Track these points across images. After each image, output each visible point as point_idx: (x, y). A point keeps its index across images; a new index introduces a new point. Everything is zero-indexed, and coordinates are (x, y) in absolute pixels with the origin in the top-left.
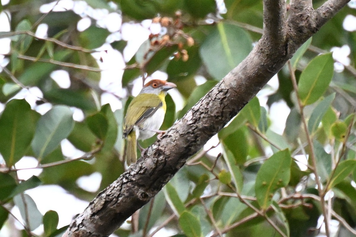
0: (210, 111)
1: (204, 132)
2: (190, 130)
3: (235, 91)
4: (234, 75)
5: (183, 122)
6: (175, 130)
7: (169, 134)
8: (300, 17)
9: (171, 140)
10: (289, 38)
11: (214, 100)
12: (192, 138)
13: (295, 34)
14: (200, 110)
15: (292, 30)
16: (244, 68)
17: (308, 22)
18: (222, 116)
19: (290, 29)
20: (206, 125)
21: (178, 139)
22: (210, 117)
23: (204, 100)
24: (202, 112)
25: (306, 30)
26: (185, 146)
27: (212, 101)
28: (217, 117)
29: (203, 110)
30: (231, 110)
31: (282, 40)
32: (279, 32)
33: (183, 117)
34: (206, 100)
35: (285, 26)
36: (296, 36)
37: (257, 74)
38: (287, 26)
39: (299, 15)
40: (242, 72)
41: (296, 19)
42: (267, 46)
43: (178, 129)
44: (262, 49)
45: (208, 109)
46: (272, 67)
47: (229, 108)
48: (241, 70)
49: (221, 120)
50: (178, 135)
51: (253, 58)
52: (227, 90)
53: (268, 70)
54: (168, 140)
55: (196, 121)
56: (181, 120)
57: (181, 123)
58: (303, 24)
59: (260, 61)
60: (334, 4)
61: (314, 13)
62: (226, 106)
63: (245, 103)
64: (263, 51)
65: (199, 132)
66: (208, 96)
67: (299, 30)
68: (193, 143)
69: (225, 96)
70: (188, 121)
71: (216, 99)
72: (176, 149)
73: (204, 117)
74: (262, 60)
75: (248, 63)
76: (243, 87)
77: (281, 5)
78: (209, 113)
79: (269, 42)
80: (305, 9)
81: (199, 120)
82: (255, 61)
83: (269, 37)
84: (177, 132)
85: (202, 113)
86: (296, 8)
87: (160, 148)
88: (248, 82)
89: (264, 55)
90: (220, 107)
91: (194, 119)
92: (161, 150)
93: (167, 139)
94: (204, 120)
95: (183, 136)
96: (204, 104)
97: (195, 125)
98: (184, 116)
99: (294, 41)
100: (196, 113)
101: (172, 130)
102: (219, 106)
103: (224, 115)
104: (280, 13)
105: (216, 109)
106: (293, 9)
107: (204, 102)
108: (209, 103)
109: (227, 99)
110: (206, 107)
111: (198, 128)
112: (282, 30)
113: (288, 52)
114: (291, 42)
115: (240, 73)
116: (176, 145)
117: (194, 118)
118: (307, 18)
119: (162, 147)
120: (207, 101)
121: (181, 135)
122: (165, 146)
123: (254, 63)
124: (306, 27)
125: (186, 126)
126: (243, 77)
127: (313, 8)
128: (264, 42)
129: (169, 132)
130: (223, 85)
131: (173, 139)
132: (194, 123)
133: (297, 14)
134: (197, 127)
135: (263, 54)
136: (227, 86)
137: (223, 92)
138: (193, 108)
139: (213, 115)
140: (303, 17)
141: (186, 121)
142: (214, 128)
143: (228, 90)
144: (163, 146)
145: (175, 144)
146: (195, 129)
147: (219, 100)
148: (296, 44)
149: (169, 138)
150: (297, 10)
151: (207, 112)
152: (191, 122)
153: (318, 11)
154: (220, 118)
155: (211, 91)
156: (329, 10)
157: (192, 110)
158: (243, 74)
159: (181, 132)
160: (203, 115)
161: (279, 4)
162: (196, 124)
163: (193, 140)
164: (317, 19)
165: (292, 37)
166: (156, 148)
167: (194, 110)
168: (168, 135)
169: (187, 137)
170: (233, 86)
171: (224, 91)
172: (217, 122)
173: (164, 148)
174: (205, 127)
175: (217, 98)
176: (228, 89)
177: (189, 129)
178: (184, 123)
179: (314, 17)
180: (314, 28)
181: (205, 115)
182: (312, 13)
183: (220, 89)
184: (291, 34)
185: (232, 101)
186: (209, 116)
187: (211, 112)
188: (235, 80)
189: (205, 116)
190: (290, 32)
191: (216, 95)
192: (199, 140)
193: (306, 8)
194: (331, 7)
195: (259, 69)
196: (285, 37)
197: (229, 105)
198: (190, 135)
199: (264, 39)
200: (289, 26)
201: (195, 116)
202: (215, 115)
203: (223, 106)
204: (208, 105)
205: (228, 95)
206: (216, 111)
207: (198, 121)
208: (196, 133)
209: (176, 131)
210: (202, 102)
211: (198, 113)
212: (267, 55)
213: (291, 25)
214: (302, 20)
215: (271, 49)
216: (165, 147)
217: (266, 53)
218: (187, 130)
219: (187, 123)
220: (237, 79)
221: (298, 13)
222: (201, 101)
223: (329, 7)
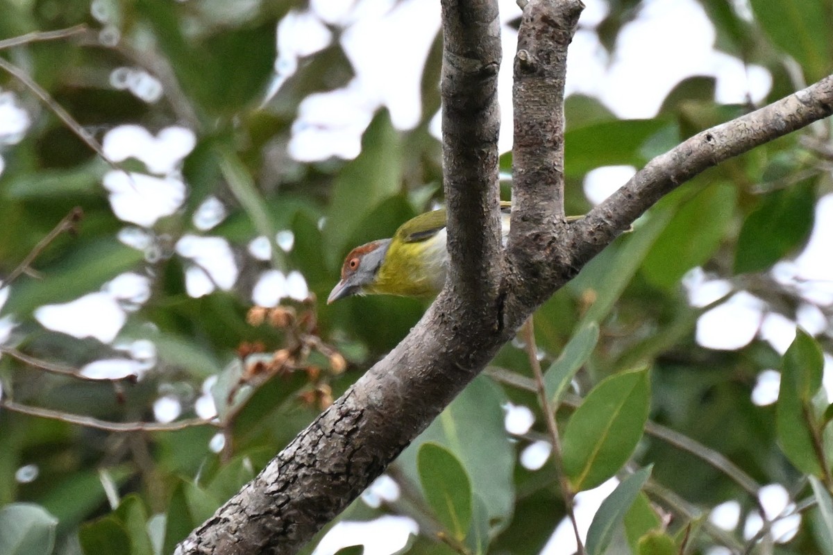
0: (321, 461)
1: (305, 512)
2: (273, 507)
3: (380, 414)
4: (376, 376)
5: (255, 487)
6: (237, 506)
7: (224, 516)
8: (535, 240)
9: (228, 529)
10: (506, 289)
11: (330, 436)
12: (278, 526)
13: (522, 279)
14: (297, 459)
15: (515, 272)
16: (400, 360)
17: (553, 251)
18: (348, 474)
19: (511, 269)
20: (310, 495)
21: (244, 528)
22: (319, 475)
23: (307, 436)
24: (301, 462)
25: (548, 271)
26: (260, 544)
27: (324, 437)
28: (335, 476)
29: (302, 458)
30: (370, 460)
31: (489, 294)
32: (483, 274)
33: (258, 477)
34: (310, 437)
35: (498, 259)
36: (524, 284)
37: (430, 374)
38: (502, 260)
39: (531, 235)
40: (396, 369)
41: (525, 246)
42: (456, 308)
43: (245, 504)
44: (443, 315)
45: (314, 455)
46: (467, 357)
47: (363, 454)
49: (346, 483)
50: (243, 518)
51: (423, 336)
52: (359, 412)
53: (457, 364)
54: (220, 528)
55: (286, 485)
56: (253, 483)
57: (251, 489)
58: (541, 256)
59: (438, 343)
60: (615, 210)
61: (568, 231)
62: (358, 449)
63: (402, 443)
64: (445, 319)
65: (291, 512)
66: (315, 426)
68: (281, 538)
69: (355, 426)
70: (267, 485)
71: (334, 433)
72: (238, 551)
73: (305, 476)
74: (443, 341)
75: (410, 349)
76: (397, 406)
77: (487, 207)
78: (317, 466)
79: (460, 297)
80: (545, 221)
81: (293, 482)
82: (426, 344)
83: (458, 285)
84: (243, 511)
85: (301, 466)
86: (524, 219)
87: (202, 548)
88: (410, 394)
89: (447, 329)
90: (344, 450)
91: (282, 481)
92: (203, 552)
93: (217, 528)
94: (306, 483)
96: (307, 444)
97: (283, 495)
98: (260, 474)
99: (518, 298)
100: (288, 467)
101: (230, 508)
102: (342, 450)
103: (352, 471)
104: (486, 227)
105: (333, 456)
106: (520, 221)
107: (307, 441)
108: (318, 443)
109: (359, 432)
110: (310, 452)
111: (291, 501)
112: (491, 270)
113: (506, 322)
114: (511, 299)
115: (391, 373)
116: (238, 542)
117: (283, 477)
118: (550, 243)
119: (205, 545)
120: (313, 437)
121: (250, 518)
122: (213, 543)
123: (423, 348)
124: (549, 265)
125: (262, 496)
126: (398, 381)
128: (449, 297)
129: (222, 511)
130: (350, 400)
131: (231, 528)
132: (282, 490)
133: (528, 234)
134: (288, 500)
136: (361, 402)
137: (350, 415)
138: (280, 454)
139: (326, 470)
140: (541, 240)
141: (262, 486)
142: (329, 503)
143: (362, 411)
144: (209, 544)
145: (236, 539)
146: (283, 505)
147: (342, 436)
148: (524, 304)
149: (223, 525)
150: (528, 223)
151: (312, 463)
152: (275, 487)
153: (578, 226)
154: (343, 479)
155: (323, 414)
156: (602, 224)
157: (277, 459)
158: (398, 374)
159: (250, 512)
160: (303, 471)
161: (483, 206)
162: (288, 492)
163: (277, 529)
164: (573, 246)
165: (514, 287)
166: (192, 549)
167: (283, 460)
168: (220, 518)
169: (266, 523)
170: (375, 402)
171: (353, 413)
172: (335, 487)
173: (211, 549)
174: (308, 499)
175: (337, 430)
176: (362, 408)
177: (270, 503)
178: (259, 489)
179: (566, 240)
180: (568, 267)
181: (307, 470)
182: (564, 231)
183: (344, 409)
184: (512, 279)
185: (371, 437)
186: (318, 472)
187: (323, 464)
188: (380, 388)
189: (307, 473)
190: (510, 274)
191: (335, 425)
192: (294, 529)
193: (547, 219)
194: (609, 218)
195: (435, 362)
196: (497, 287)
197: (364, 447)
198: (273, 517)
199: (449, 291)
200: (507, 260)
201: (284, 474)
202: (333, 470)
203: (352, 449)
204: (316, 448)
205: (362, 424)
206: (334, 461)
207: (291, 485)
208: (286, 515)
209: (238, 509)
210: (302, 440)
211: (291, 467)
212: (455, 328)
213: (513, 259)
214: (539, 248)
215: (464, 315)
216: (214, 547)
217: (453, 325)
218: (265, 507)
219: (266, 489)
220: (384, 385)
221: (530, 229)
222: (300, 438)
223: (603, 217)
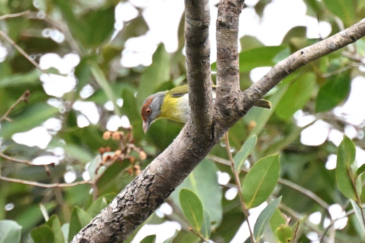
1: (130, 221)
2: (115, 219)
3: (162, 178)
4: (159, 161)
6: (100, 219)
7: (94, 223)
8: (227, 99)
9: (96, 229)
10: (215, 121)
11: (140, 187)
13: (222, 117)
14: (126, 198)
15: (219, 113)
16: (170, 153)
17: (235, 104)
19: (217, 112)
20: (131, 213)
21: (103, 228)
22: (135, 204)
23: (130, 187)
25: (233, 113)
26: (110, 235)
27: (137, 188)
28: (142, 205)
29: (128, 197)
30: (157, 197)
31: (208, 123)
32: (205, 115)
35: (211, 108)
36: (222, 119)
37: (183, 159)
38: (213, 109)
39: (226, 97)
40: (168, 157)
41: (223, 102)
42: (193, 130)
43: (103, 218)
44: (188, 133)
45: (133, 196)
46: (199, 151)
47: (154, 194)
48: (167, 156)
49: (147, 207)
50: (103, 224)
51: (179, 142)
52: (152, 176)
53: (195, 155)
54: (93, 229)
55: (121, 209)
56: (106, 208)
58: (230, 106)
59: (186, 145)
60: (262, 85)
61: (242, 95)
62: (153, 192)
63: (171, 189)
64: (189, 135)
65: (124, 221)
66: (133, 183)
67: (226, 113)
68: (119, 232)
69: (150, 183)
70: (113, 209)
71: (141, 186)
72: (101, 238)
73: (129, 205)
74: (188, 144)
75: (174, 149)
76: (169, 173)
77: (206, 86)
78: (134, 201)
79: (195, 125)
80: (232, 91)
81: (124, 208)
82: (181, 146)
83: (194, 120)
84: (102, 221)
85: (127, 200)
86: (222, 90)
87: (85, 237)
88: (174, 168)
91: (119, 207)
92: (85, 239)
93: (91, 228)
94: (130, 208)
95: (108, 225)
96: (130, 191)
97: (120, 213)
98: (109, 205)
99: (220, 125)
101: (97, 219)
102: (145, 193)
103: (150, 202)
104: (205, 94)
105: (141, 196)
106: (220, 91)
107: (130, 189)
108: (134, 191)
109: (152, 185)
110: (131, 194)
112: (209, 113)
113: (215, 135)
114: (217, 125)
115: (166, 159)
116: (101, 234)
117: (120, 205)
118: (234, 101)
119: (86, 236)
120: (132, 188)
121: (105, 224)
122: (90, 235)
123: (180, 148)
124: (234, 110)
125: (111, 214)
126: (169, 162)
127: (240, 91)
128: (190, 125)
129: (94, 221)
130: (148, 171)
131: (98, 228)
132: (119, 211)
133: (224, 97)
134: (122, 215)
135: (189, 139)
136: (153, 172)
137: (148, 178)
138: (118, 196)
139: (138, 202)
140: (230, 99)
141: (111, 210)
142: (140, 216)
143: (154, 176)
144: (88, 235)
145: (100, 233)
146: (120, 217)
147: (145, 187)
148: (223, 127)
149: (94, 227)
150: (224, 92)
151: (132, 199)
152: (116, 210)
153: (246, 93)
154: (146, 206)
155: (136, 178)
156: (256, 92)
157: (117, 198)
158: (169, 159)
159: (106, 221)
160: (128, 203)
161: (204, 85)
162: (122, 212)
163: (118, 228)
164: (244, 102)
165: (219, 120)
166: (81, 238)
167: (119, 198)
168: (93, 224)
169: (112, 226)
170: (159, 172)
172: (143, 209)
173: (89, 238)
174: (131, 215)
175: (143, 184)
177: (114, 217)
178: (109, 211)
179: (241, 99)
180: (242, 111)
181: (130, 202)
182: (240, 95)
183: (145, 175)
184: (217, 117)
185: (157, 187)
186: (135, 203)
187: (137, 199)
188: (161, 165)
189: (130, 203)
190: (217, 115)
191: (142, 182)
192: (125, 228)
193: (232, 90)
194: (259, 89)
195: (185, 154)
196: (211, 120)
197: (154, 192)
198: (116, 223)
199: (190, 123)
200: (215, 108)
201: (120, 204)
202: (141, 202)
203: (149, 193)
204: (134, 193)
205: (154, 181)
206: (141, 198)
207: (123, 209)
208: (121, 222)
209: (100, 220)
210: (127, 189)
211: (123, 201)
212: (193, 139)
213: (218, 108)
214: (229, 103)
215: (197, 133)
216: (90, 237)
217: (192, 137)
218: (112, 219)
220: (163, 164)
221: (225, 95)
222: (127, 188)
223: (257, 89)
